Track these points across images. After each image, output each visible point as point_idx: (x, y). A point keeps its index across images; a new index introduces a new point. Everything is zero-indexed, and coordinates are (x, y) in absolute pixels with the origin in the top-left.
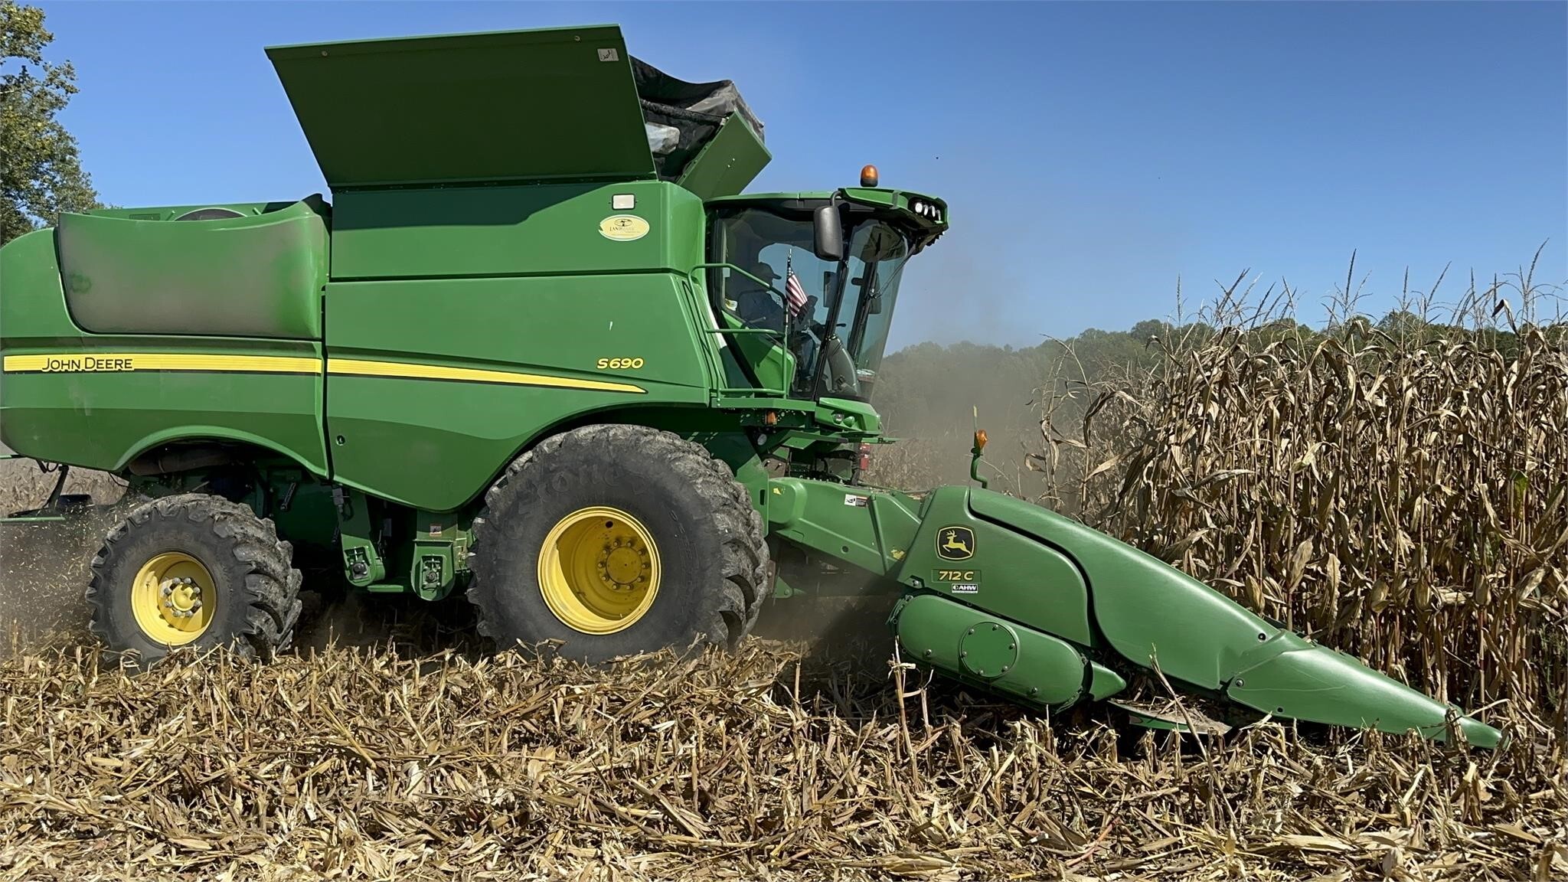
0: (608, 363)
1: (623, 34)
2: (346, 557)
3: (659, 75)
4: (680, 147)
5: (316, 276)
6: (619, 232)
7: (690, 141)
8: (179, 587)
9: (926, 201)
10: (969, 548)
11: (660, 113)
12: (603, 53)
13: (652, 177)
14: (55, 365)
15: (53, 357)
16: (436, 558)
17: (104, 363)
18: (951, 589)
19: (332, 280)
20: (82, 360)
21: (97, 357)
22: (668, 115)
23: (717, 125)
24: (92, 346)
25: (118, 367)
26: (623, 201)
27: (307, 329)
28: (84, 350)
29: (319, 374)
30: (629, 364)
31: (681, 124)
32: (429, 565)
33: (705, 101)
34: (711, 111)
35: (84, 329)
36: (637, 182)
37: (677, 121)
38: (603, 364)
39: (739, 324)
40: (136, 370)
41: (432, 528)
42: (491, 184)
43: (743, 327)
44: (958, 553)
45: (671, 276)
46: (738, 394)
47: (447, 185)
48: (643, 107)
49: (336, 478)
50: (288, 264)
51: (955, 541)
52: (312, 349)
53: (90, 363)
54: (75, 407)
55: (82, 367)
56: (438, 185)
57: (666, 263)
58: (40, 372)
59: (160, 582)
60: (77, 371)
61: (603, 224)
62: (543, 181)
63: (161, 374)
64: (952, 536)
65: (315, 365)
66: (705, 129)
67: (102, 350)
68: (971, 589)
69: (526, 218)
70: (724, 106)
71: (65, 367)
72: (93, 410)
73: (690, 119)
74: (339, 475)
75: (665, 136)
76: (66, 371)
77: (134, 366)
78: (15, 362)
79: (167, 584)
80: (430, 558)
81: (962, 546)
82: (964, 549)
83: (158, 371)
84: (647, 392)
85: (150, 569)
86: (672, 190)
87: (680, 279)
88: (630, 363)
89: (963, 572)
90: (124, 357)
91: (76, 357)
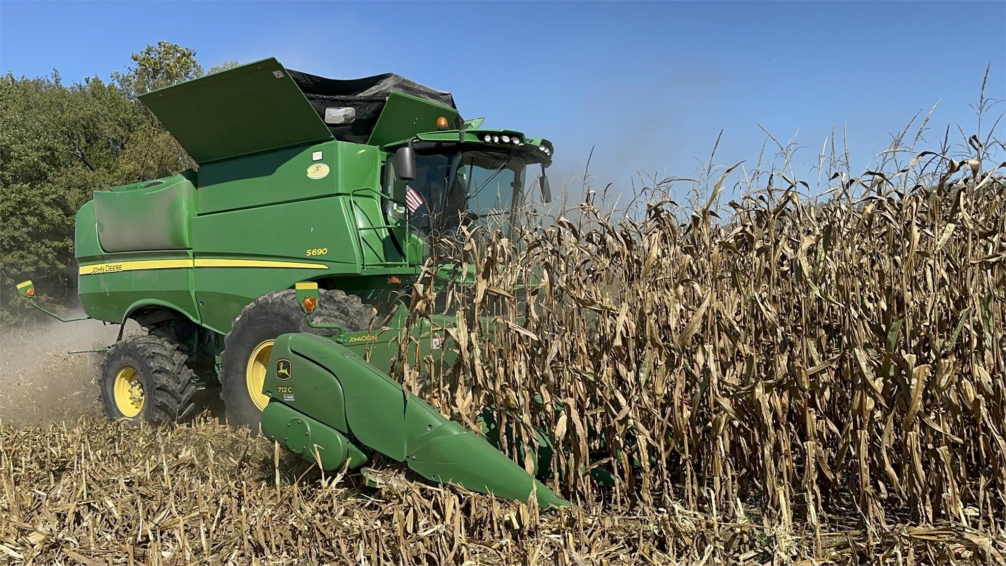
0: (311, 252)
1: (279, 61)
2: (216, 368)
3: (323, 79)
4: (358, 118)
5: (187, 214)
6: (316, 174)
7: (364, 114)
8: (137, 387)
9: (492, 134)
10: (289, 373)
11: (336, 100)
12: (275, 73)
13: (332, 139)
14: (96, 270)
15: (95, 266)
17: (112, 268)
18: (283, 398)
19: (199, 215)
20: (105, 267)
21: (110, 265)
22: (342, 101)
23: (384, 101)
24: (108, 259)
25: (117, 270)
26: (317, 156)
27: (183, 243)
28: (105, 262)
29: (191, 268)
30: (320, 252)
31: (355, 105)
33: (373, 88)
34: (375, 94)
35: (105, 251)
36: (325, 143)
37: (350, 103)
38: (309, 253)
39: (395, 222)
40: (123, 271)
42: (263, 153)
43: (396, 224)
44: (284, 376)
45: (341, 198)
46: (396, 266)
47: (244, 156)
48: (308, 98)
49: (204, 325)
50: (173, 209)
51: (284, 368)
52: (187, 254)
53: (107, 268)
54: (104, 292)
55: (105, 271)
56: (240, 157)
57: (338, 190)
58: (90, 274)
59: (130, 382)
60: (103, 273)
61: (309, 170)
62: (284, 149)
64: (282, 365)
65: (189, 263)
66: (374, 107)
67: (112, 261)
68: (290, 398)
69: (275, 171)
70: (387, 89)
71: (99, 271)
72: (110, 293)
73: (361, 101)
74: (205, 323)
75: (343, 114)
76: (100, 273)
77: (123, 268)
78: (84, 270)
79: (133, 383)
81: (285, 371)
82: (287, 373)
83: (131, 270)
84: (329, 269)
85: (122, 376)
86: (342, 146)
87: (347, 198)
88: (322, 251)
89: (287, 387)
90: (119, 264)
91: (103, 266)
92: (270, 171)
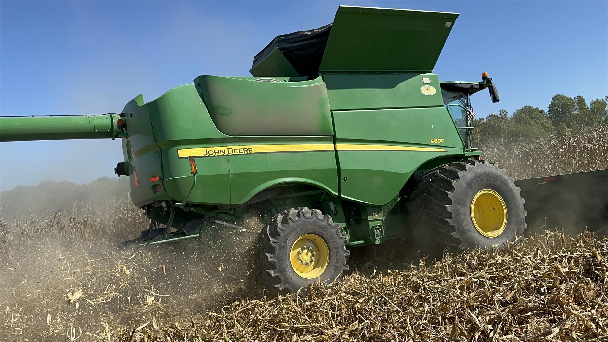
0: (434, 141)
6: (427, 92)
12: (447, 23)
14: (211, 153)
15: (208, 149)
16: (379, 226)
17: (238, 150)
20: (225, 149)
21: (233, 148)
24: (230, 142)
25: (246, 152)
26: (426, 80)
28: (227, 145)
29: (333, 151)
30: (440, 141)
32: (377, 229)
35: (226, 134)
38: (432, 142)
40: (255, 153)
41: (374, 214)
42: (379, 72)
47: (363, 72)
50: (322, 104)
53: (230, 151)
54: (225, 173)
55: (226, 153)
56: (360, 72)
57: (442, 104)
58: (202, 157)
60: (223, 155)
61: (422, 89)
63: (268, 154)
65: (331, 147)
69: (396, 86)
71: (217, 154)
72: (235, 174)
74: (343, 195)
76: (218, 155)
77: (253, 151)
78: (184, 152)
80: (376, 226)
83: (266, 153)
84: (447, 151)
90: (248, 147)
91: (222, 148)
92: (392, 85)
